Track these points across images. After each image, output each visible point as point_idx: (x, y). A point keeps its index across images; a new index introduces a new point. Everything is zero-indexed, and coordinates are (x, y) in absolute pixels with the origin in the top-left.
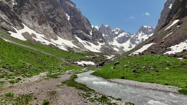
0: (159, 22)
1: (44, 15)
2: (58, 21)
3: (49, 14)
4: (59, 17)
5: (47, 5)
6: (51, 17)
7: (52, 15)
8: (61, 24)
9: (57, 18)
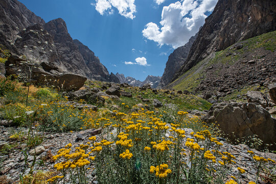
0: (165, 70)
1: (57, 54)
2: (75, 63)
3: (64, 55)
4: (77, 59)
5: (63, 47)
6: (67, 59)
7: (68, 57)
8: (77, 67)
9: (74, 60)
